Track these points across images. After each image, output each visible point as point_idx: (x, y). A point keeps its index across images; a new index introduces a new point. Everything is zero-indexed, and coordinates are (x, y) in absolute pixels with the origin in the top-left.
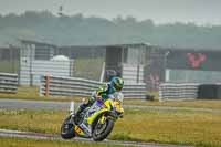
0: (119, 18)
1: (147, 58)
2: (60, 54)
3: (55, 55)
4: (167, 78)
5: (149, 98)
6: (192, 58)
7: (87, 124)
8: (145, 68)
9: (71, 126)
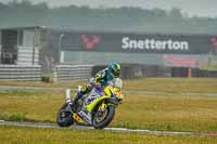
1: (42, 40)
4: (62, 60)
5: (45, 80)
6: (86, 40)
8: (40, 51)
9: (68, 113)
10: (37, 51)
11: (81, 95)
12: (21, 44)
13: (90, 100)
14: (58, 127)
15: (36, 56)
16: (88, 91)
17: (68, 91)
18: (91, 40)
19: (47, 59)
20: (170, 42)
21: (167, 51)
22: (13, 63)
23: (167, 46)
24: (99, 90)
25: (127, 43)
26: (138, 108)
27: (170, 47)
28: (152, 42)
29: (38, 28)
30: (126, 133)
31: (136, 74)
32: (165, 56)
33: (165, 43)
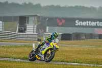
1: (38, 21)
4: (47, 31)
5: (39, 40)
7: (42, 54)
9: (33, 55)
10: (35, 27)
11: (39, 46)
13: (43, 49)
14: (29, 61)
15: (35, 29)
16: (43, 44)
17: (34, 45)
18: (61, 21)
19: (40, 30)
20: (98, 22)
21: (96, 27)
22: (24, 32)
23: (97, 24)
24: (48, 44)
25: (78, 23)
27: (98, 25)
28: (90, 22)
30: (77, 65)
32: (96, 29)
33: (96, 23)
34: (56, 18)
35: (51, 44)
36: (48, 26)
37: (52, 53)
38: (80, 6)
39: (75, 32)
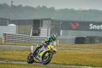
0: (39, 7)
1: (52, 25)
2: (12, 23)
3: (9, 24)
4: (61, 34)
7: (39, 57)
8: (51, 30)
9: (32, 57)
10: (49, 30)
11: (38, 49)
12: (42, 26)
15: (49, 32)
17: (32, 47)
22: (38, 36)
26: (97, 57)
29: (50, 19)
31: (96, 41)
34: (70, 22)
35: (49, 46)
36: (62, 29)
37: (49, 55)
38: (94, 10)
39: (88, 35)
